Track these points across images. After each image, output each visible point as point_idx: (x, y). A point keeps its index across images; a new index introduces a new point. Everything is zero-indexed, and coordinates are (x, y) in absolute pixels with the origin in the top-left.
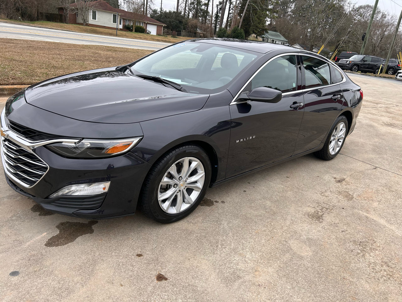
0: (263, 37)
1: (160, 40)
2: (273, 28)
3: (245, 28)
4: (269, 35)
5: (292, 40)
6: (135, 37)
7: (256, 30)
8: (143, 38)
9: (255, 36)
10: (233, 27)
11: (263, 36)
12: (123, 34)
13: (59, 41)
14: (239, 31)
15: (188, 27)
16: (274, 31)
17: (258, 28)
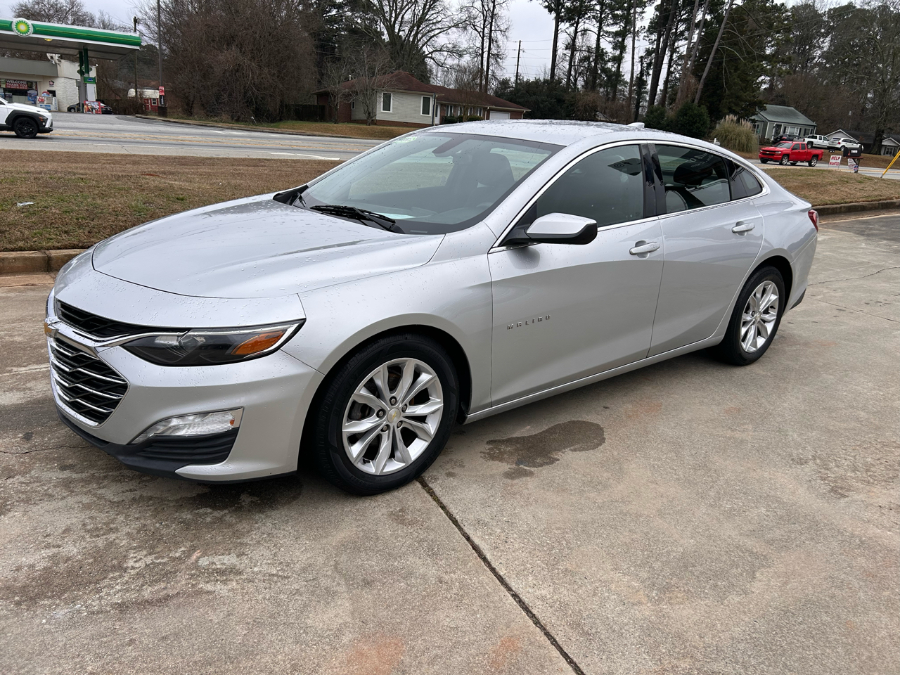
0: (753, 121)
2: (777, 96)
3: (709, 102)
4: (768, 113)
5: (827, 121)
7: (737, 105)
9: (735, 119)
10: (679, 104)
11: (753, 118)
14: (695, 112)
15: (578, 111)
16: (780, 105)
17: (742, 100)
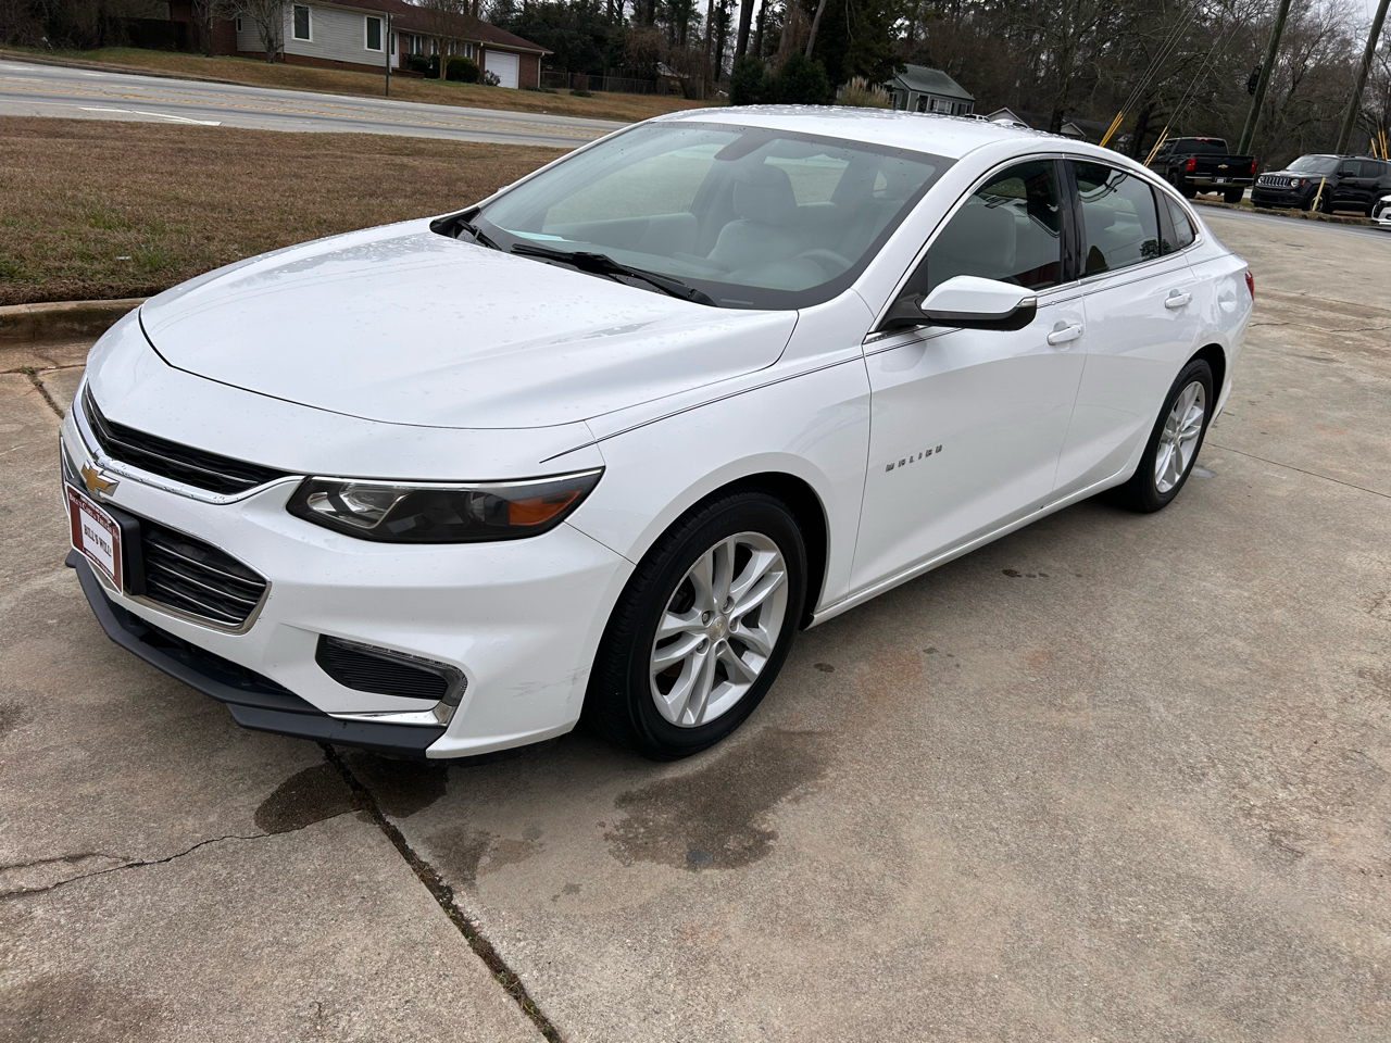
0: (889, 89)
1: (536, 106)
2: (919, 52)
3: (826, 56)
4: (910, 78)
5: (986, 94)
6: (452, 98)
7: (867, 62)
8: (480, 101)
9: (865, 83)
10: (783, 55)
11: (889, 83)
12: (409, 89)
13: (218, 124)
14: (807, 69)
15: (628, 57)
16: (924, 65)
17: (873, 55)
